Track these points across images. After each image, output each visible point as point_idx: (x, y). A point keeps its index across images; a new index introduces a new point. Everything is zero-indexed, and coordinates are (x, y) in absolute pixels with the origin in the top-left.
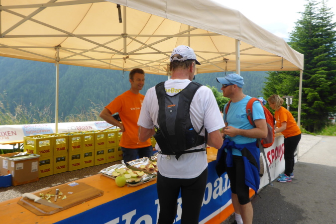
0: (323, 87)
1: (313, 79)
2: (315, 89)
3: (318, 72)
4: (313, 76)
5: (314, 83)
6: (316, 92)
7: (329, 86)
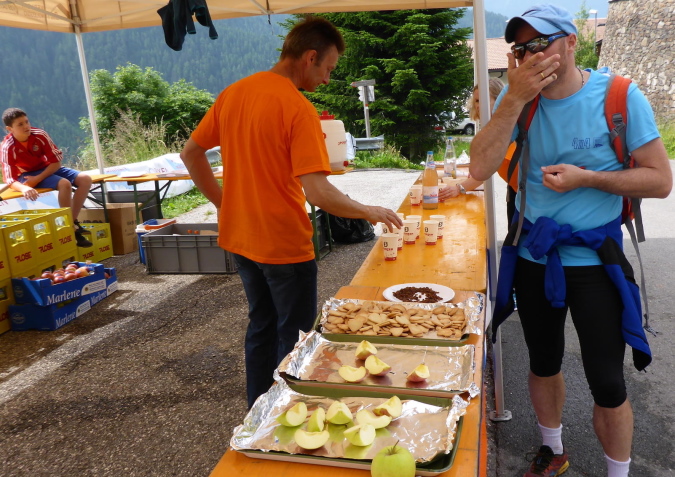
0: (424, 54)
1: (400, 36)
2: (408, 61)
3: (410, 18)
4: (402, 29)
5: (404, 46)
6: (411, 67)
7: (437, 51)
